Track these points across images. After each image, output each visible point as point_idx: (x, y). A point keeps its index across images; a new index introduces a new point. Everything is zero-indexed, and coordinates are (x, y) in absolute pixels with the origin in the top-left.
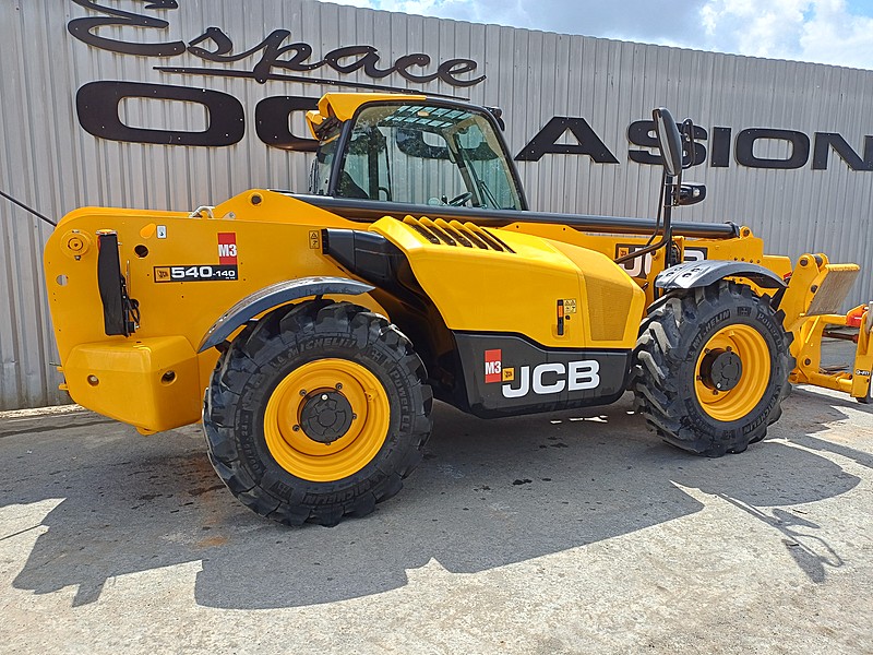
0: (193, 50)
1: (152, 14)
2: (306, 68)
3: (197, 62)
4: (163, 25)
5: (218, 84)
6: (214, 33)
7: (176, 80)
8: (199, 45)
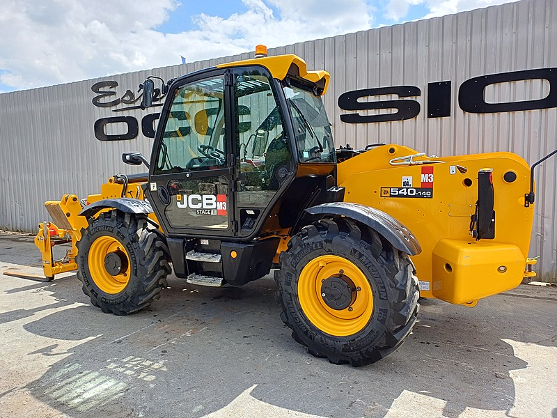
0: (123, 101)
1: (112, 90)
2: (158, 100)
3: (125, 106)
4: (114, 93)
5: (131, 114)
6: (129, 93)
7: (119, 114)
8: (124, 99)
